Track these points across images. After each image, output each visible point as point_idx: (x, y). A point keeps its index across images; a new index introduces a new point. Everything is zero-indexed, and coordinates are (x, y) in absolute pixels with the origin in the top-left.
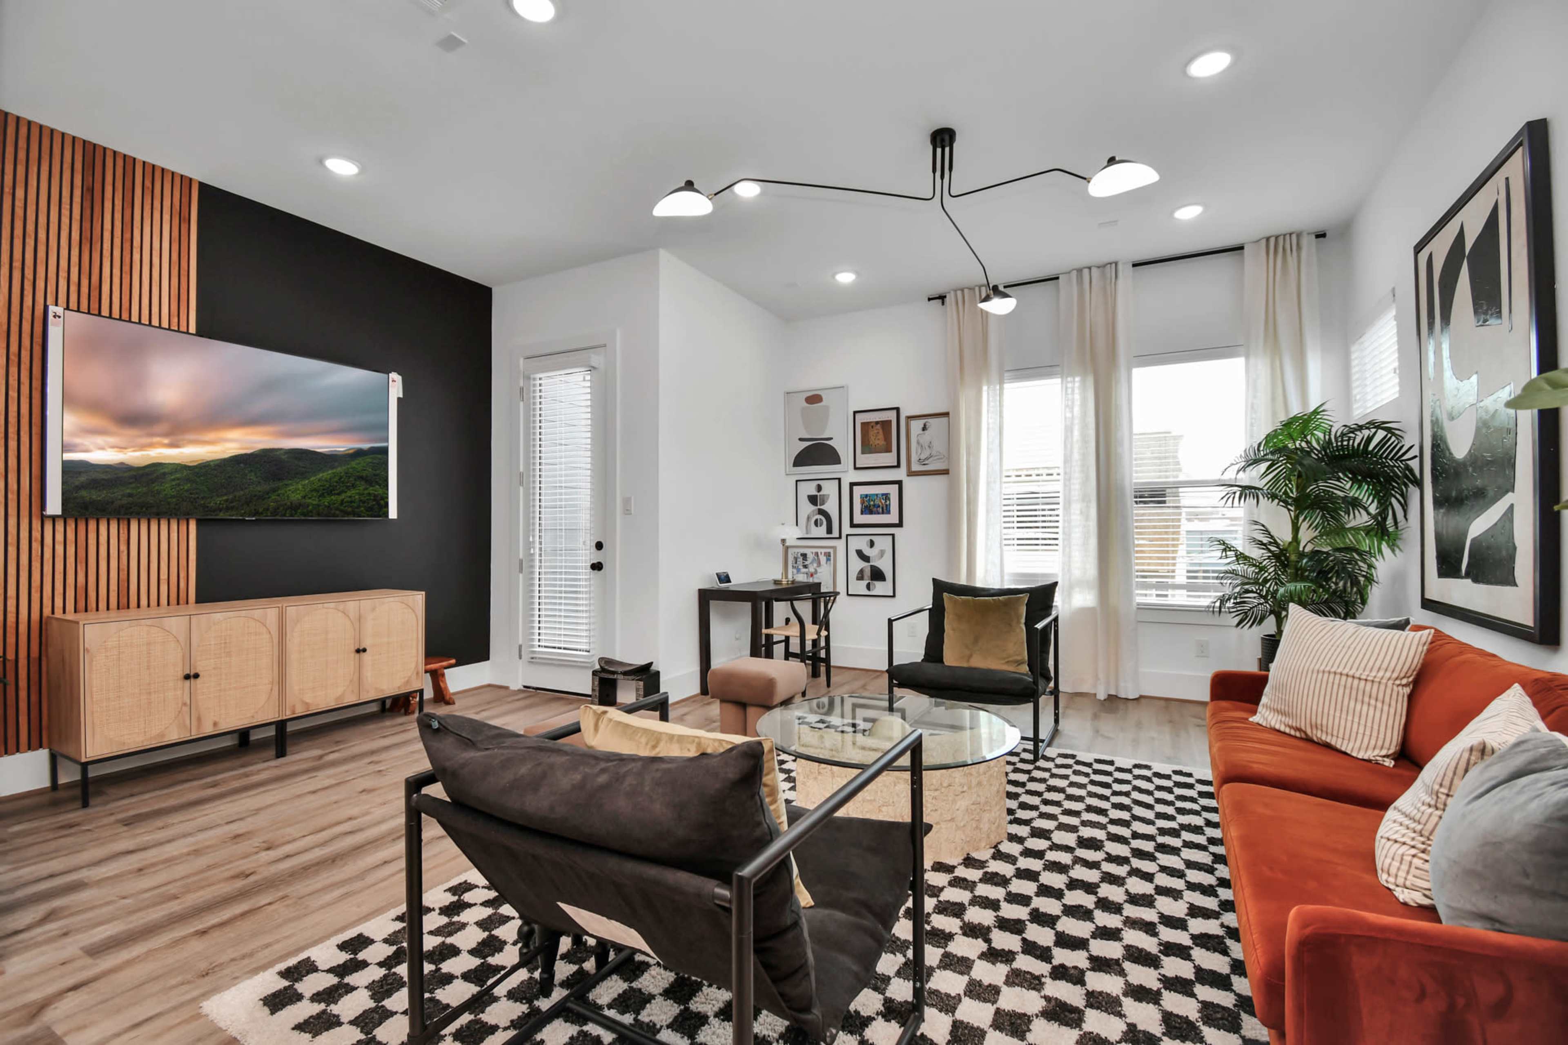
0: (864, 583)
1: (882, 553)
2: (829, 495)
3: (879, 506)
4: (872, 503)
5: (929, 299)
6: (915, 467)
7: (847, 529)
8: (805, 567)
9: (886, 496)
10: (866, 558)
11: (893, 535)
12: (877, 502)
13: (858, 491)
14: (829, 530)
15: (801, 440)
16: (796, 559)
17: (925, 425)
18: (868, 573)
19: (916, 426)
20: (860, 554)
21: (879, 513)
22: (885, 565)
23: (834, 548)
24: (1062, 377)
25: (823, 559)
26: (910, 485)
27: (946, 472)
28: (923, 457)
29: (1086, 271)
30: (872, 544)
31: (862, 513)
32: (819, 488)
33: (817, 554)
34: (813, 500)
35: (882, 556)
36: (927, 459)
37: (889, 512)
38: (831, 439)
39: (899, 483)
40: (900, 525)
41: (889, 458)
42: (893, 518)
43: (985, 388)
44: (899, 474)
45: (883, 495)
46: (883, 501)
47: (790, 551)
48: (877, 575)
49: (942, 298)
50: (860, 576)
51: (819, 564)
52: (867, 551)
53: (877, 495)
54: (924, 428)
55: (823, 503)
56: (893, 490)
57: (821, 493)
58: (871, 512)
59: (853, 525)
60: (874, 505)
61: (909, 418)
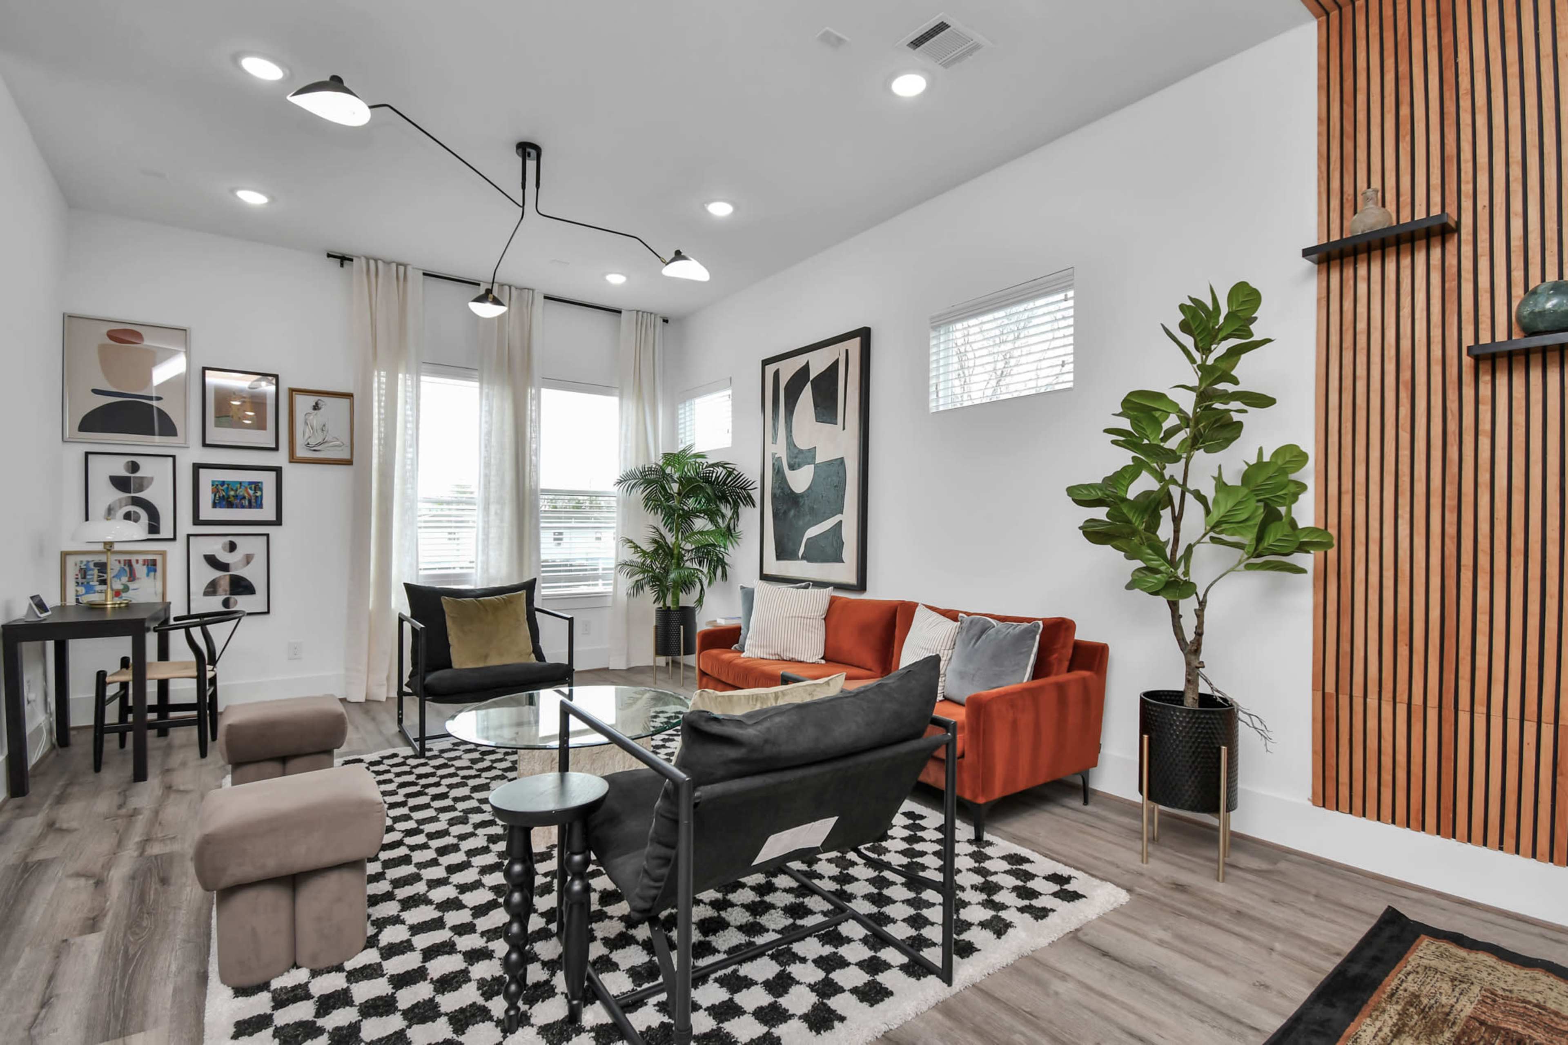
0: (220, 598)
1: (248, 559)
2: (152, 479)
3: (244, 498)
4: (232, 493)
5: (329, 256)
6: (301, 453)
7: (186, 525)
8: (103, 582)
9: (257, 486)
10: (223, 567)
11: (268, 535)
12: (241, 492)
13: (207, 477)
14: (154, 528)
15: (96, 391)
16: (84, 572)
17: (317, 404)
18: (225, 584)
19: (303, 404)
20: (212, 561)
21: (243, 507)
22: (253, 574)
23: (163, 554)
24: (481, 382)
25: (141, 570)
26: (291, 473)
27: (349, 462)
28: (313, 442)
29: (507, 288)
30: (232, 547)
31: (215, 505)
32: (134, 467)
33: (129, 563)
34: (121, 483)
35: (248, 563)
36: (319, 444)
37: (260, 506)
38: (159, 399)
39: (278, 471)
40: (278, 522)
41: (265, 438)
42: (268, 512)
43: (400, 376)
44: (280, 459)
45: (250, 483)
46: (251, 492)
47: (71, 561)
48: (241, 586)
49: (343, 259)
50: (212, 589)
51: (132, 577)
52: (224, 557)
53: (241, 483)
54: (316, 407)
55: (141, 489)
56: (268, 480)
57: (138, 474)
58: (230, 505)
59: (197, 521)
60: (236, 497)
61: (292, 391)
